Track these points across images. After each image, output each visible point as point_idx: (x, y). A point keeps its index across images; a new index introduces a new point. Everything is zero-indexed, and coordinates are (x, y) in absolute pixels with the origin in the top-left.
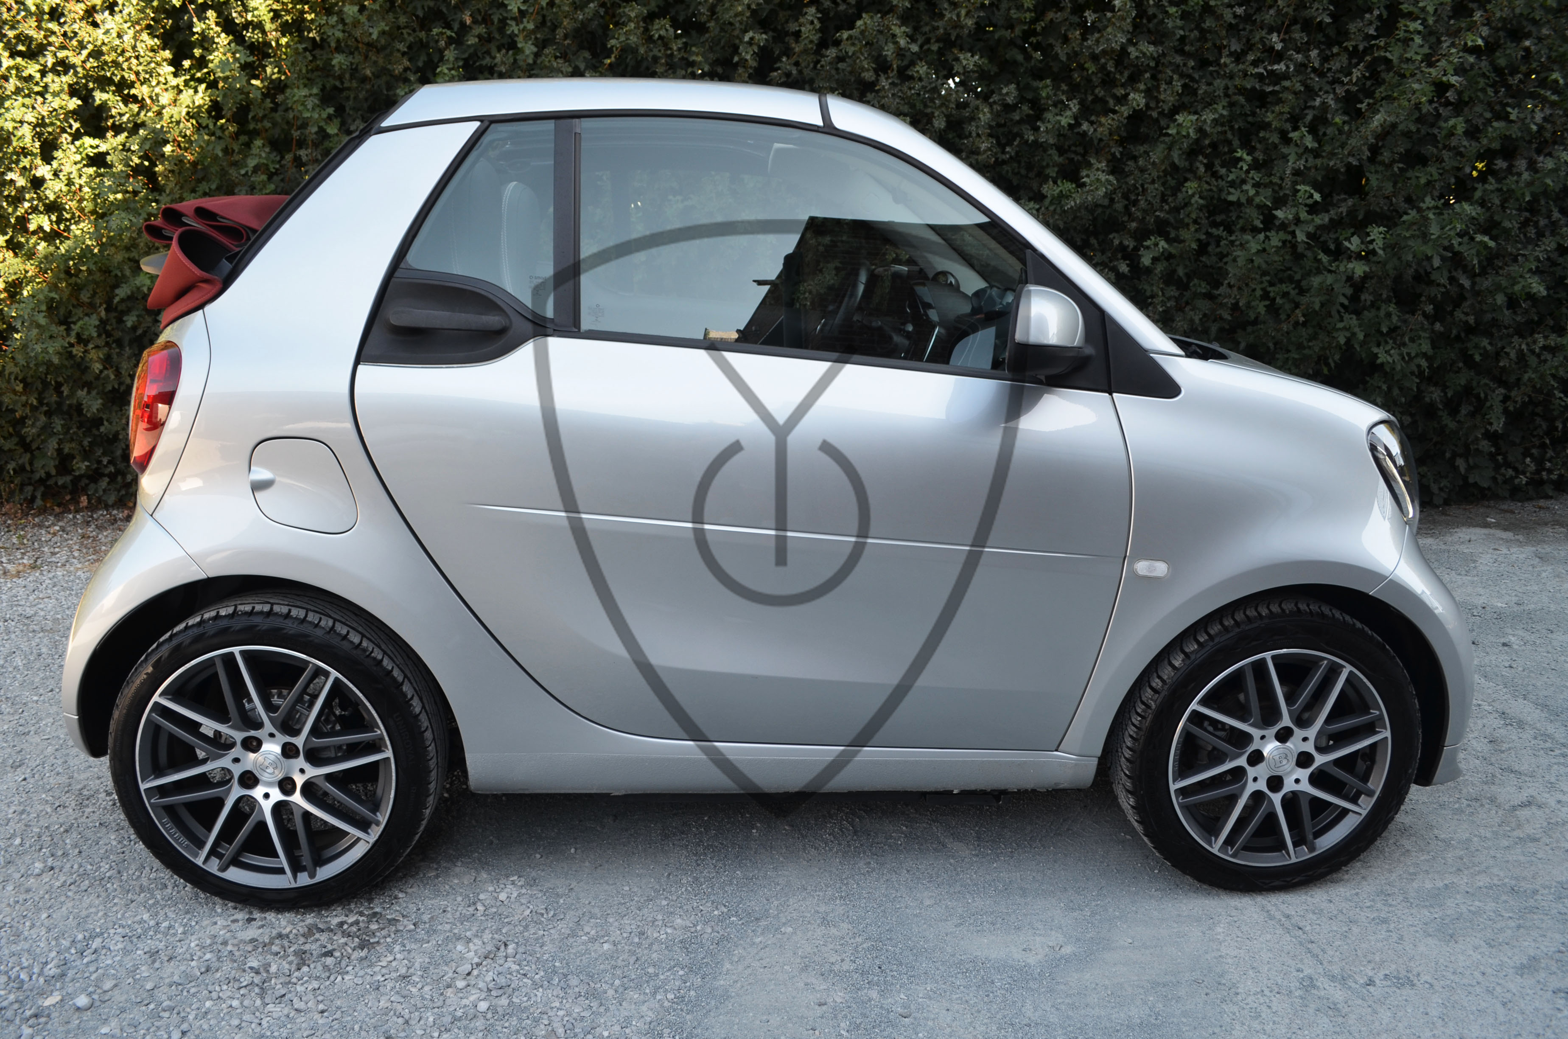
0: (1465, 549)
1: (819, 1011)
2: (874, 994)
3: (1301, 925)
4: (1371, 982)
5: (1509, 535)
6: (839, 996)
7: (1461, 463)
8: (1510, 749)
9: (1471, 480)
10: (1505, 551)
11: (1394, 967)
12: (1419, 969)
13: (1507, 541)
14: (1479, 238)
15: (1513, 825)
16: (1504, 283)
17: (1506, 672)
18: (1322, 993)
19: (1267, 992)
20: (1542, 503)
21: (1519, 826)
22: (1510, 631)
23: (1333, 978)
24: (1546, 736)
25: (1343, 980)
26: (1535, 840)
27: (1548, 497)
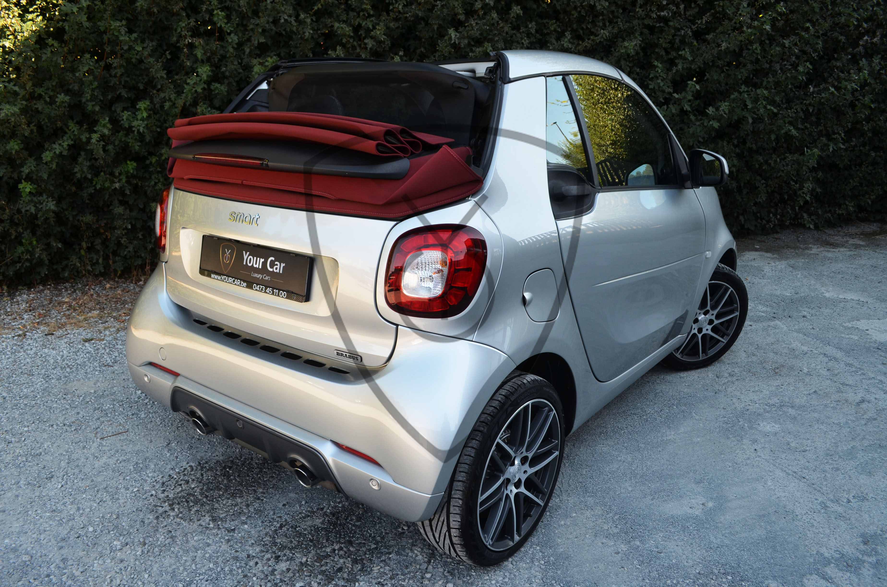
0: (755, 264)
1: (619, 557)
2: (638, 543)
3: (804, 476)
4: (849, 501)
5: (769, 255)
6: (623, 547)
7: (741, 218)
8: (839, 373)
9: (746, 227)
10: (773, 264)
11: (855, 492)
12: (866, 491)
13: (772, 259)
14: (769, 107)
15: (862, 412)
16: (775, 129)
17: (812, 331)
18: (832, 509)
19: (809, 513)
20: (776, 236)
21: (865, 413)
22: (801, 309)
23: (832, 501)
24: (851, 365)
25: (837, 501)
26: (875, 419)
27: (777, 233)
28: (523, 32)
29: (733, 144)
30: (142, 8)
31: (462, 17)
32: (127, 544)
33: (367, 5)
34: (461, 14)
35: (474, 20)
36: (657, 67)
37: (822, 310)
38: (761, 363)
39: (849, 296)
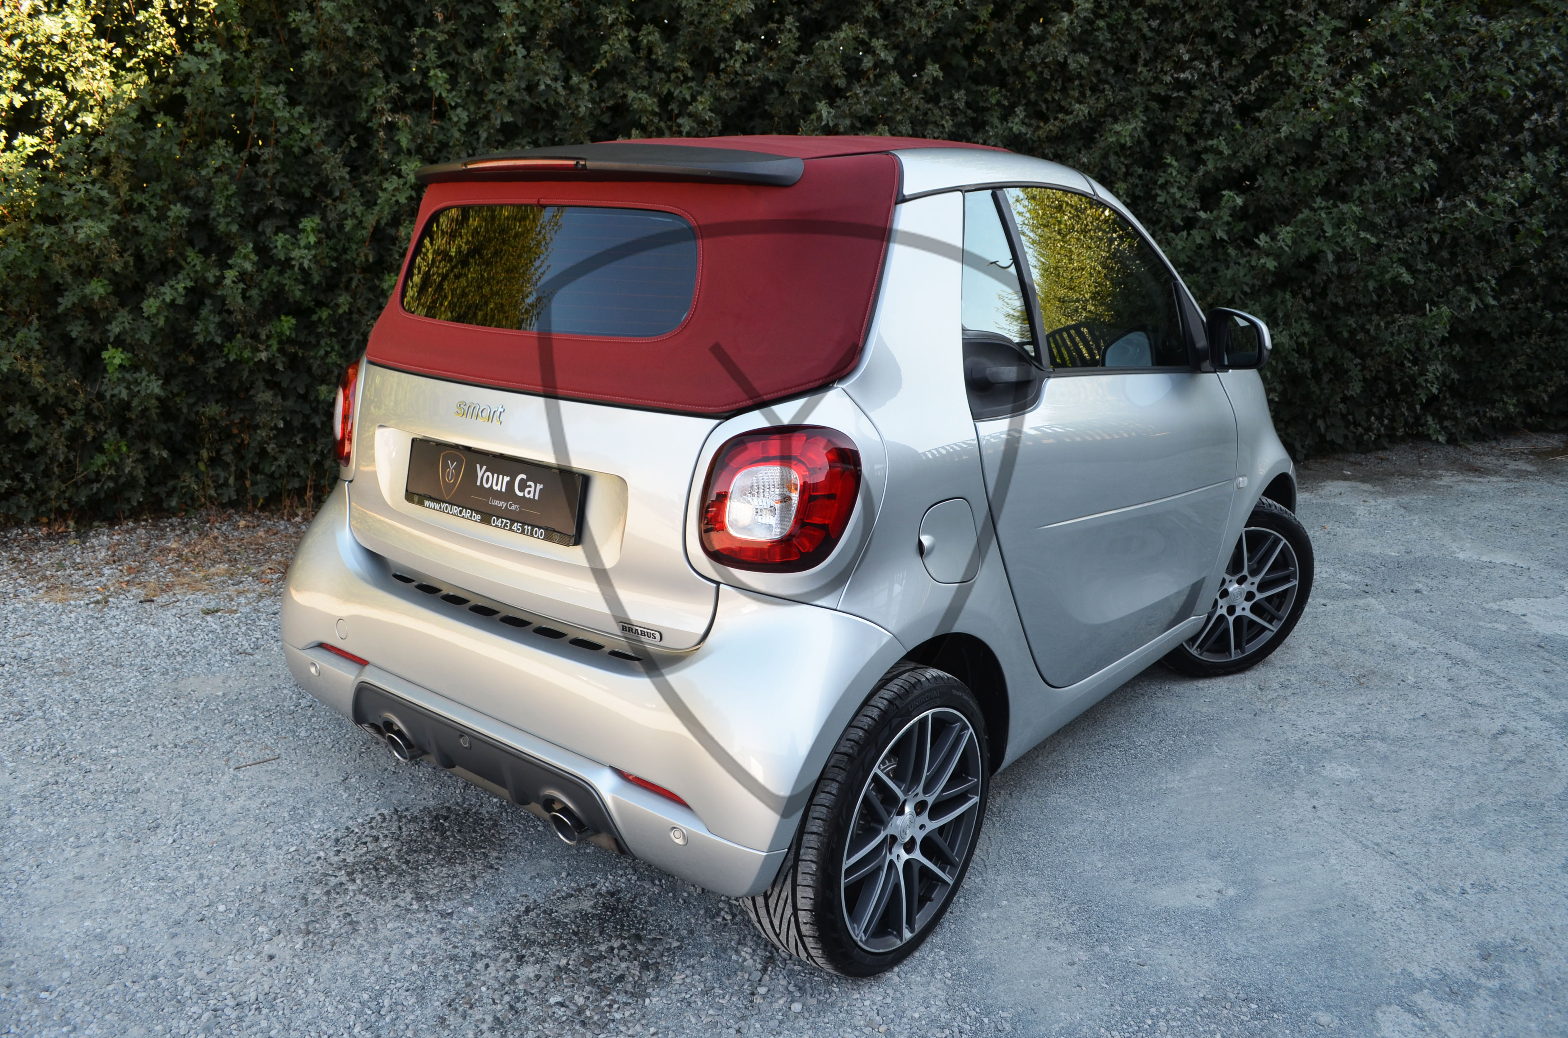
0: (1341, 502)
1: (1074, 970)
2: (1107, 949)
3: (1392, 850)
4: (1464, 892)
5: (1367, 487)
6: (1082, 955)
7: (1320, 423)
8: (1467, 685)
9: (1328, 438)
10: (1373, 503)
11: (1475, 877)
12: (1494, 876)
13: (1372, 493)
14: (1362, 234)
15: (1501, 750)
16: (1375, 272)
17: (1429, 616)
18: (1435, 904)
19: (1395, 909)
20: (1381, 454)
21: (1506, 751)
22: (1413, 578)
23: (1436, 891)
24: (1489, 673)
25: (1443, 891)
26: (1522, 762)
27: (1384, 449)
28: (945, 106)
29: (1304, 297)
30: (312, 65)
31: (841, 82)
32: (279, 932)
33: (682, 61)
34: (840, 77)
35: (861, 87)
36: (1170, 165)
37: (1449, 581)
38: (1338, 667)
39: (1499, 558)
